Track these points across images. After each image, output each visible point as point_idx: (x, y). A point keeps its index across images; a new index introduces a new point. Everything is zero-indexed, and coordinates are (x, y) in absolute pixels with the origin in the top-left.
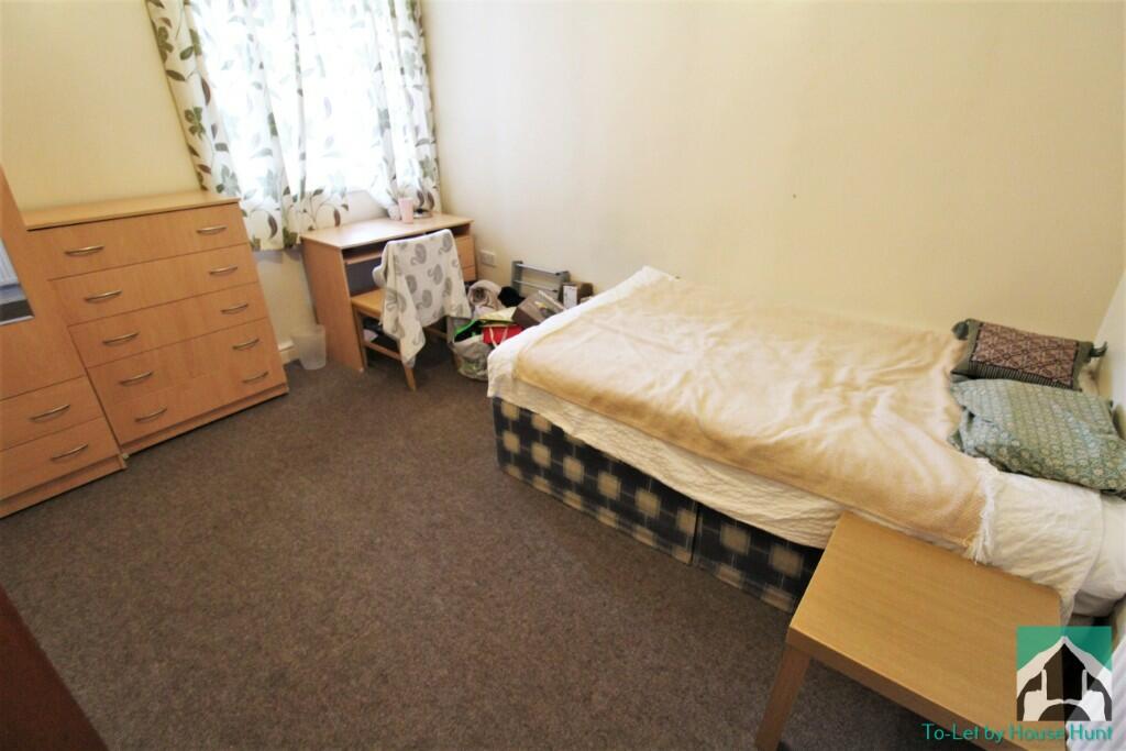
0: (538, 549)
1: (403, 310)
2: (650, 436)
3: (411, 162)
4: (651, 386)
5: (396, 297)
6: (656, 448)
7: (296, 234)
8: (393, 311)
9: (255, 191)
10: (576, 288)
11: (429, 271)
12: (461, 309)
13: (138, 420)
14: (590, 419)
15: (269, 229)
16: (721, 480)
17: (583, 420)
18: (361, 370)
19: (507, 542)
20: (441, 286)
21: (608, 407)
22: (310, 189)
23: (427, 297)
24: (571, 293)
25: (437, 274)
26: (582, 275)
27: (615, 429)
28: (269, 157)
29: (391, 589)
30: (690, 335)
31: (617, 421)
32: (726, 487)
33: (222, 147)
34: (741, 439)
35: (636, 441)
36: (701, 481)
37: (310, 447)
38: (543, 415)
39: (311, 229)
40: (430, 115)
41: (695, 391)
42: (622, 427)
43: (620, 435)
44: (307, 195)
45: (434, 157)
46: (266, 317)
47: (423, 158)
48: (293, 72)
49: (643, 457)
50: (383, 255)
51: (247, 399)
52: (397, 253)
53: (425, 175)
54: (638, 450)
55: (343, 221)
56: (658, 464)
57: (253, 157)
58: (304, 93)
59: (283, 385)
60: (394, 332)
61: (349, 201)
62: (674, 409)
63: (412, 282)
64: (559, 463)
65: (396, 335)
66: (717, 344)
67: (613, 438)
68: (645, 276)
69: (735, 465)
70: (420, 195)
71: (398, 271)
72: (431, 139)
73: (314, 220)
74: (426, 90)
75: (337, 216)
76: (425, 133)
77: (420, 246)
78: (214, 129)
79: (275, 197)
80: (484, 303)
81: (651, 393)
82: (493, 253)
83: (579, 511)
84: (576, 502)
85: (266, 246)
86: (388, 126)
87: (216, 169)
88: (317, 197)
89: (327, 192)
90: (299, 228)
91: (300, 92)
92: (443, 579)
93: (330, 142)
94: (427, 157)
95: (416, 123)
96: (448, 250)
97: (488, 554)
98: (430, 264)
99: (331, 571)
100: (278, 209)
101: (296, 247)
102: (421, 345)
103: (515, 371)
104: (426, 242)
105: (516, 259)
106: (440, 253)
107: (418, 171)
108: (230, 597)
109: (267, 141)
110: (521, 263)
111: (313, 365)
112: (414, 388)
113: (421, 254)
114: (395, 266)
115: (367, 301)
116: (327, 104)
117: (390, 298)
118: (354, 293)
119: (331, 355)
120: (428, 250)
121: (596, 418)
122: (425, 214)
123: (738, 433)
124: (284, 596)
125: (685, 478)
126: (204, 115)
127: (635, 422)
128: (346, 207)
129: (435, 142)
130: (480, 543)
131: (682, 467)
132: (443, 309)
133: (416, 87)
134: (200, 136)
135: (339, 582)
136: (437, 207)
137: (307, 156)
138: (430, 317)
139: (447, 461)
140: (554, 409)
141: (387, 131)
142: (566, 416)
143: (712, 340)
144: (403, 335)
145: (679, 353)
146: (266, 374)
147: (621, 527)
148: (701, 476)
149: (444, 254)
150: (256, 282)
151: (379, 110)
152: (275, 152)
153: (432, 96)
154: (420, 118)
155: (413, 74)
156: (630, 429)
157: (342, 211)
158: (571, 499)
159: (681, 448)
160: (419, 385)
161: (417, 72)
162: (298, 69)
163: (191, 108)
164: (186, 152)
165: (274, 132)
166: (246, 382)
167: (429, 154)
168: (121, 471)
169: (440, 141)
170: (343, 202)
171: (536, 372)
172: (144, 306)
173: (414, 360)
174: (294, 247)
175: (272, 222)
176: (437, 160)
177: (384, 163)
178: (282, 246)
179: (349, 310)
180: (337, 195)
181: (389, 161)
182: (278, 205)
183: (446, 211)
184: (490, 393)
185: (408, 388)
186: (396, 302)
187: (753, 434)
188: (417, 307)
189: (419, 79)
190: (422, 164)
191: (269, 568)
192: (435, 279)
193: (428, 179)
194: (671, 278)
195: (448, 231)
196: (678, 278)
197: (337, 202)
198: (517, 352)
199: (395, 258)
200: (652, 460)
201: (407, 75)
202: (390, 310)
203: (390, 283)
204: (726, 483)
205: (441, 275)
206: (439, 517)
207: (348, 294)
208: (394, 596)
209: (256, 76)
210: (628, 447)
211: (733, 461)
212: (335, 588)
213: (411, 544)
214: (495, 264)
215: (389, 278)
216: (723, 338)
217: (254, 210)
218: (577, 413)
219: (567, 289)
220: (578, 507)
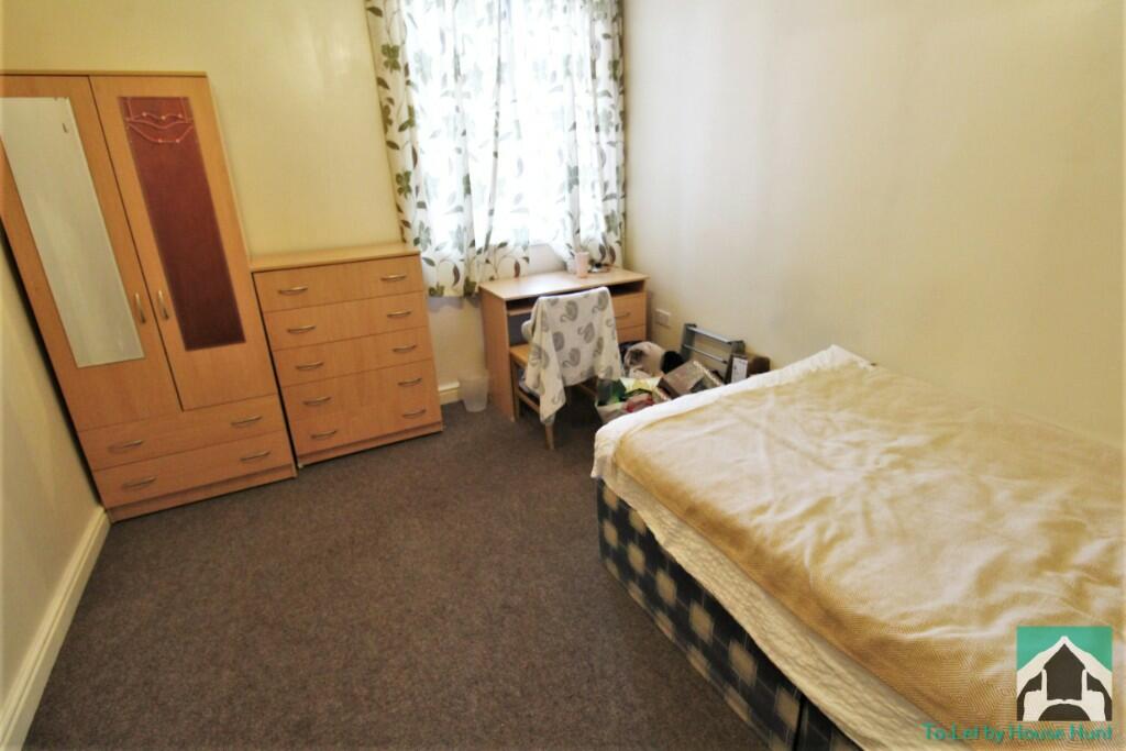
0: (603, 676)
1: (545, 366)
2: (749, 577)
3: (596, 217)
4: (763, 510)
5: (540, 352)
6: (751, 594)
7: (475, 283)
8: (536, 367)
9: (445, 244)
10: (746, 362)
11: (579, 330)
12: (610, 370)
13: (314, 437)
14: (685, 532)
15: (453, 278)
16: (832, 669)
17: (677, 532)
18: (513, 419)
19: (572, 654)
20: (592, 345)
21: (704, 524)
22: (494, 241)
23: (575, 356)
24: (740, 365)
25: (588, 332)
26: (758, 348)
27: (710, 554)
28: (460, 213)
29: (437, 668)
30: (857, 445)
31: (715, 546)
32: (837, 682)
33: (422, 205)
34: (862, 621)
35: (732, 577)
36: (804, 659)
37: (436, 490)
38: (640, 512)
39: (492, 279)
40: (622, 170)
41: (822, 530)
42: (717, 554)
43: (714, 563)
44: (491, 249)
45: (622, 211)
46: (431, 359)
47: (609, 212)
48: (492, 137)
49: (737, 600)
50: (533, 310)
51: (407, 431)
52: (545, 308)
53: (609, 229)
54: (732, 590)
55: (523, 270)
56: (752, 615)
57: (448, 213)
58: (499, 155)
59: (439, 423)
60: (536, 388)
61: (531, 254)
62: (780, 550)
63: (559, 340)
64: (652, 575)
65: (537, 391)
66: (893, 465)
67: (707, 564)
68: (830, 357)
69: (850, 654)
70: (602, 250)
71: (545, 328)
72: (621, 194)
73: (496, 271)
74: (620, 146)
75: (517, 267)
76: (613, 188)
77: (572, 303)
78: (417, 189)
79: (461, 249)
80: (640, 366)
81: (758, 519)
82: (668, 313)
83: (670, 642)
84: (667, 628)
85: (448, 293)
86: (577, 182)
87: (416, 225)
88: (501, 249)
89: (511, 245)
90: (478, 278)
91: (496, 154)
92: (490, 676)
93: (518, 199)
94: (613, 212)
95: (606, 178)
96: (603, 309)
97: (547, 662)
98: (581, 322)
99: (396, 626)
100: (462, 260)
101: (473, 295)
102: (560, 404)
103: (615, 454)
104: (580, 299)
105: (692, 322)
106: (593, 311)
107: (603, 227)
108: (309, 625)
109: (460, 200)
110: (695, 326)
111: (476, 407)
112: (552, 447)
113: (572, 311)
114: (542, 323)
115: (518, 352)
116: (520, 164)
117: (535, 354)
118: (512, 345)
119: (491, 399)
120: (580, 308)
121: (690, 533)
122: (603, 269)
123: (862, 610)
124: (348, 640)
125: (785, 648)
126: (412, 178)
127: (733, 551)
128: (527, 259)
129: (624, 196)
130: (544, 645)
131: (784, 633)
132: (592, 369)
133: (611, 144)
134: (406, 196)
135: (396, 643)
136: (619, 261)
137: (495, 212)
138: (576, 376)
139: (550, 536)
140: (650, 510)
141: (575, 187)
142: (661, 522)
143: (887, 459)
144: (543, 392)
145: (830, 469)
146: (423, 411)
147: (713, 683)
148: (806, 653)
149: (599, 313)
150: (426, 326)
151: (569, 167)
152: (466, 210)
153: (625, 152)
154: (611, 175)
155: (608, 131)
156: (727, 560)
157: (523, 263)
158: (662, 623)
159: (783, 605)
160: (557, 445)
161: (613, 129)
162: (497, 134)
163: (401, 172)
164: (395, 209)
165: (468, 191)
166: (405, 416)
167: (615, 209)
168: (292, 478)
169: (629, 198)
170: (524, 255)
171: (635, 461)
172: (331, 339)
173: (553, 419)
174: (473, 296)
175: (456, 272)
176: (624, 215)
177: (568, 219)
178: (462, 293)
179: (507, 359)
180: (519, 249)
181: (574, 216)
182: (462, 257)
183: (627, 266)
184: (594, 474)
185: (547, 447)
186: (540, 358)
187: (883, 618)
188: (564, 365)
189: (614, 136)
190: (608, 219)
191: (350, 606)
192: (585, 338)
193: (612, 233)
194: (863, 364)
195: (605, 289)
196: (874, 365)
197: (519, 254)
198: (621, 434)
199: (543, 314)
200: (748, 609)
201: (602, 133)
202: (533, 365)
203: (535, 339)
204: (838, 676)
205: (593, 335)
206: (517, 600)
207: (507, 344)
208: (436, 677)
209: (458, 142)
210: (721, 581)
211: (848, 647)
212: (390, 648)
213: (477, 622)
214: (669, 324)
215: (536, 334)
216: (907, 459)
217: (443, 260)
218: (671, 521)
219: (736, 361)
220: (669, 635)
